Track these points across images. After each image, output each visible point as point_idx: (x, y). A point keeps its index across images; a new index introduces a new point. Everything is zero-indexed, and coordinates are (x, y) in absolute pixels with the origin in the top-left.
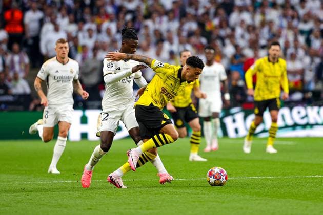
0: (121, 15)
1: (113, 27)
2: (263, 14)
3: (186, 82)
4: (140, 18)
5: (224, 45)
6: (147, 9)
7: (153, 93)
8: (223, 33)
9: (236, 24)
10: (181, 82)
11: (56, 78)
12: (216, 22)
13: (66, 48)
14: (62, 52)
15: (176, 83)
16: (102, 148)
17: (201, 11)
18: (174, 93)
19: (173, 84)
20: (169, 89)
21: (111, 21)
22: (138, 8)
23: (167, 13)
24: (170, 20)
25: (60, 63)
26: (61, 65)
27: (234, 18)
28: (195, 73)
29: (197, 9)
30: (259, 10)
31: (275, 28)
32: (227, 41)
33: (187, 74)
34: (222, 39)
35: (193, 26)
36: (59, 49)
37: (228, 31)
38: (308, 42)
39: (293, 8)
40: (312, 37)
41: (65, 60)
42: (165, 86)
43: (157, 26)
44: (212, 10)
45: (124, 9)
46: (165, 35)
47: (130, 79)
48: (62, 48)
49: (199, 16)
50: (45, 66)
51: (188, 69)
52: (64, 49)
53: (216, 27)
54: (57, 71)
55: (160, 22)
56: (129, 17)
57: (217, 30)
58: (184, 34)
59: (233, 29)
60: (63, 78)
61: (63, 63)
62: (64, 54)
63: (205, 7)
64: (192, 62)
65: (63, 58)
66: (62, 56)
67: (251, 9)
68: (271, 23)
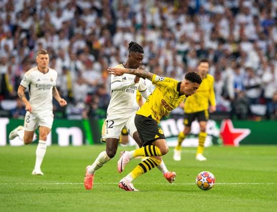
0: (17, 34)
1: (11, 44)
2: (144, 35)
3: (184, 96)
4: (34, 36)
5: (110, 62)
6: (40, 28)
7: (153, 105)
8: (108, 51)
9: (119, 44)
10: (180, 95)
11: (38, 86)
12: (101, 41)
13: (46, 58)
14: (43, 63)
15: (175, 96)
16: (108, 155)
17: (88, 32)
18: (172, 105)
19: (172, 96)
20: (168, 102)
21: (8, 38)
22: (31, 28)
23: (58, 32)
24: (61, 38)
25: (42, 72)
26: (42, 74)
27: (118, 38)
28: (194, 88)
29: (84, 29)
30: (140, 31)
31: (155, 49)
32: (113, 59)
33: (186, 88)
34: (108, 57)
35: (82, 44)
36: (41, 60)
37: (113, 50)
38: (185, 61)
39: (169, 30)
40: (189, 57)
41: (46, 70)
42: (165, 98)
43: (49, 44)
44: (98, 31)
45: (19, 28)
46: (57, 52)
47: (134, 89)
48: (43, 58)
49: (87, 36)
50: (28, 75)
51: (187, 83)
52: (45, 60)
53: (102, 46)
54: (39, 80)
55: (52, 41)
56: (23, 35)
57: (103, 48)
58: (74, 51)
59: (118, 48)
60: (44, 86)
61: (44, 73)
62: (45, 64)
63: (91, 28)
64: (191, 78)
65: (44, 68)
66: (43, 66)
67: (133, 30)
68: (151, 43)
